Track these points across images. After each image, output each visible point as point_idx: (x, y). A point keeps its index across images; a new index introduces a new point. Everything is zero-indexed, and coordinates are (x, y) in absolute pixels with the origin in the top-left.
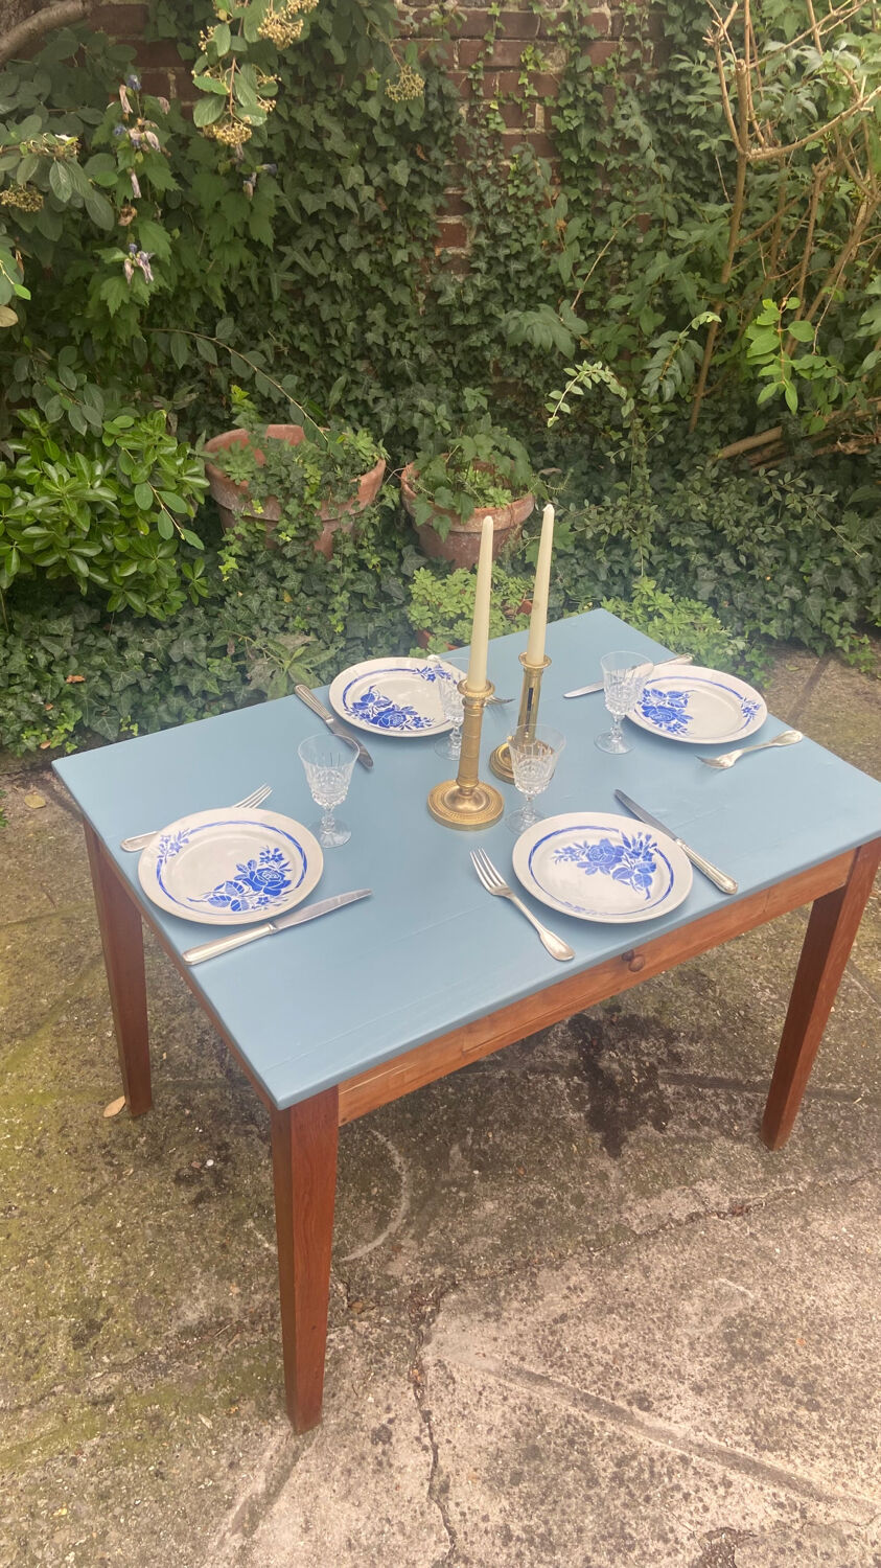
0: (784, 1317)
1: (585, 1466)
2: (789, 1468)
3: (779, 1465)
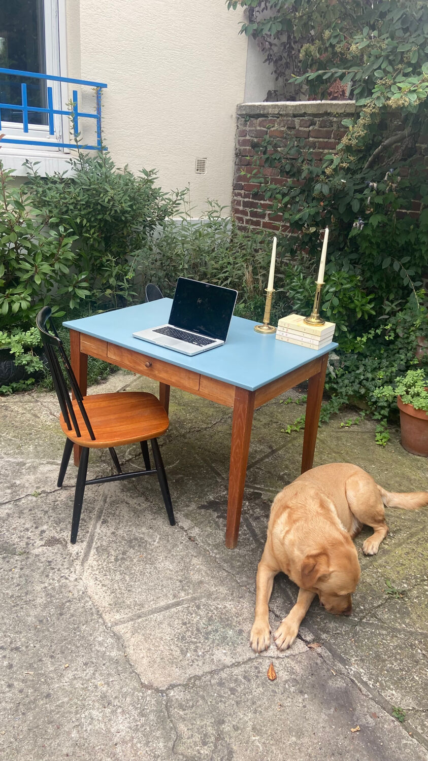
0: (150, 552)
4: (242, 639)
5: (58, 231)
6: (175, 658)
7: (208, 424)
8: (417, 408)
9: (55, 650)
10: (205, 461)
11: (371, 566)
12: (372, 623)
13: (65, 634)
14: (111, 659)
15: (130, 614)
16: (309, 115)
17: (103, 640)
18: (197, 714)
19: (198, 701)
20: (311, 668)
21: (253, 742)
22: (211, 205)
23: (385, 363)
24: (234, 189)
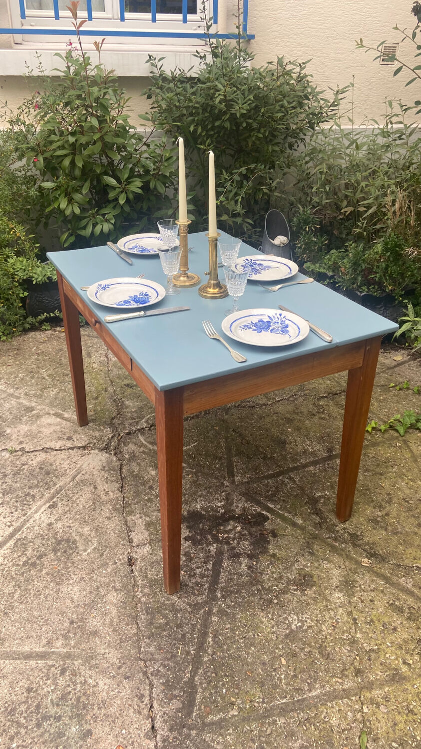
0: (70, 565)
1: (37, 486)
2: (5, 548)
3: (8, 545)
10: (229, 451)
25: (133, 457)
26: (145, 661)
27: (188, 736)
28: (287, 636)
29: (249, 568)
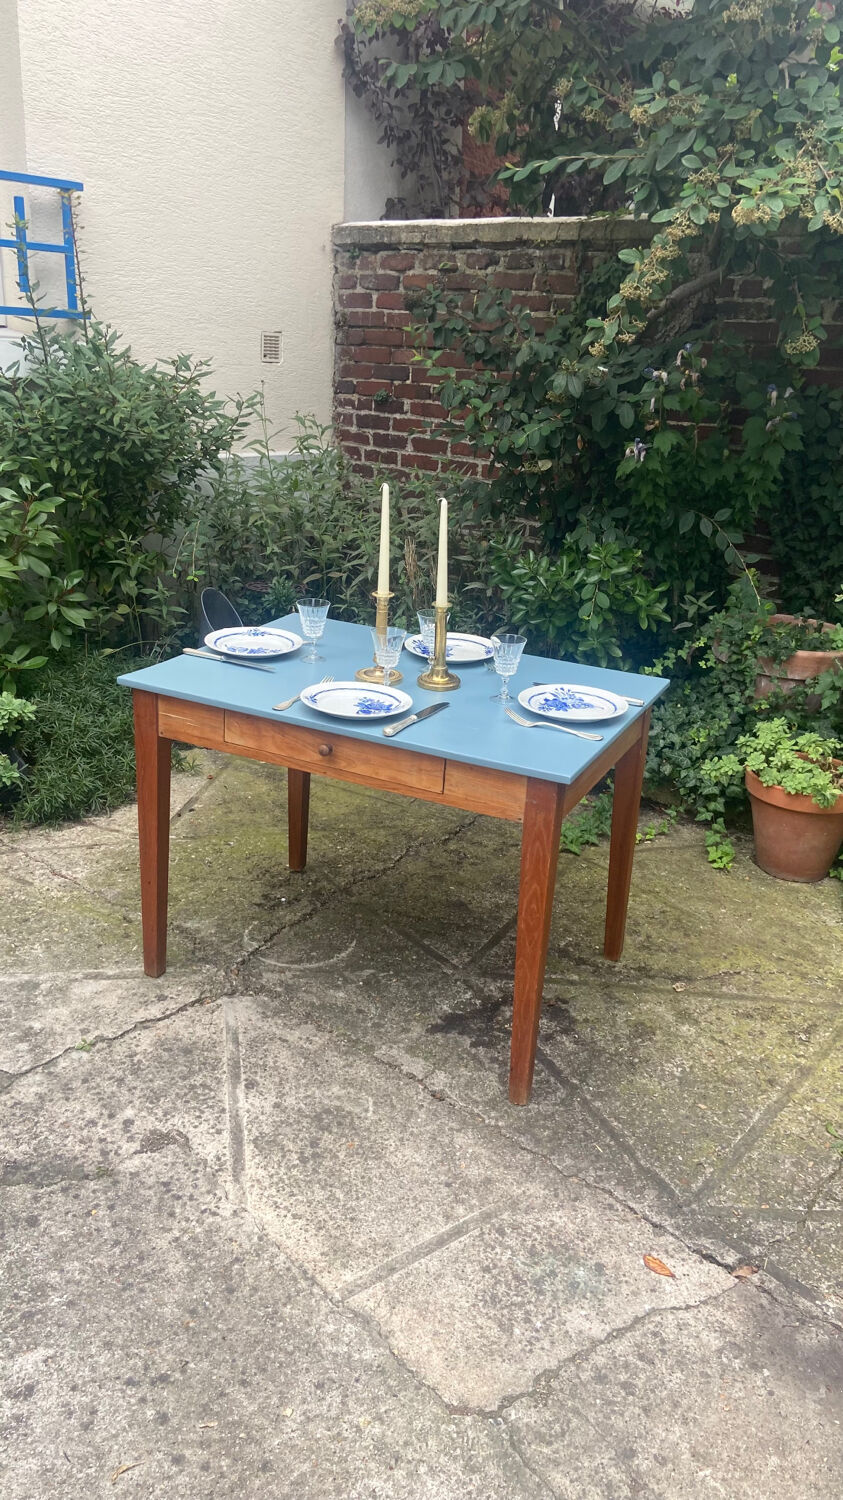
0: (365, 1134)
2: (248, 1158)
3: (248, 1153)
4: (607, 1282)
5: (18, 489)
6: (494, 1343)
7: (384, 861)
8: (793, 792)
9: (245, 1368)
10: (408, 936)
11: (789, 1101)
12: (832, 1211)
13: (254, 1330)
14: (367, 1367)
15: (372, 1268)
16: (486, 245)
17: (337, 1330)
18: (576, 1448)
19: (569, 1421)
20: (755, 1316)
21: (703, 1481)
22: (303, 424)
23: (698, 712)
24: (336, 393)
25: (289, 989)
26: (576, 1176)
27: (693, 1212)
28: (680, 1083)
29: (576, 1043)
